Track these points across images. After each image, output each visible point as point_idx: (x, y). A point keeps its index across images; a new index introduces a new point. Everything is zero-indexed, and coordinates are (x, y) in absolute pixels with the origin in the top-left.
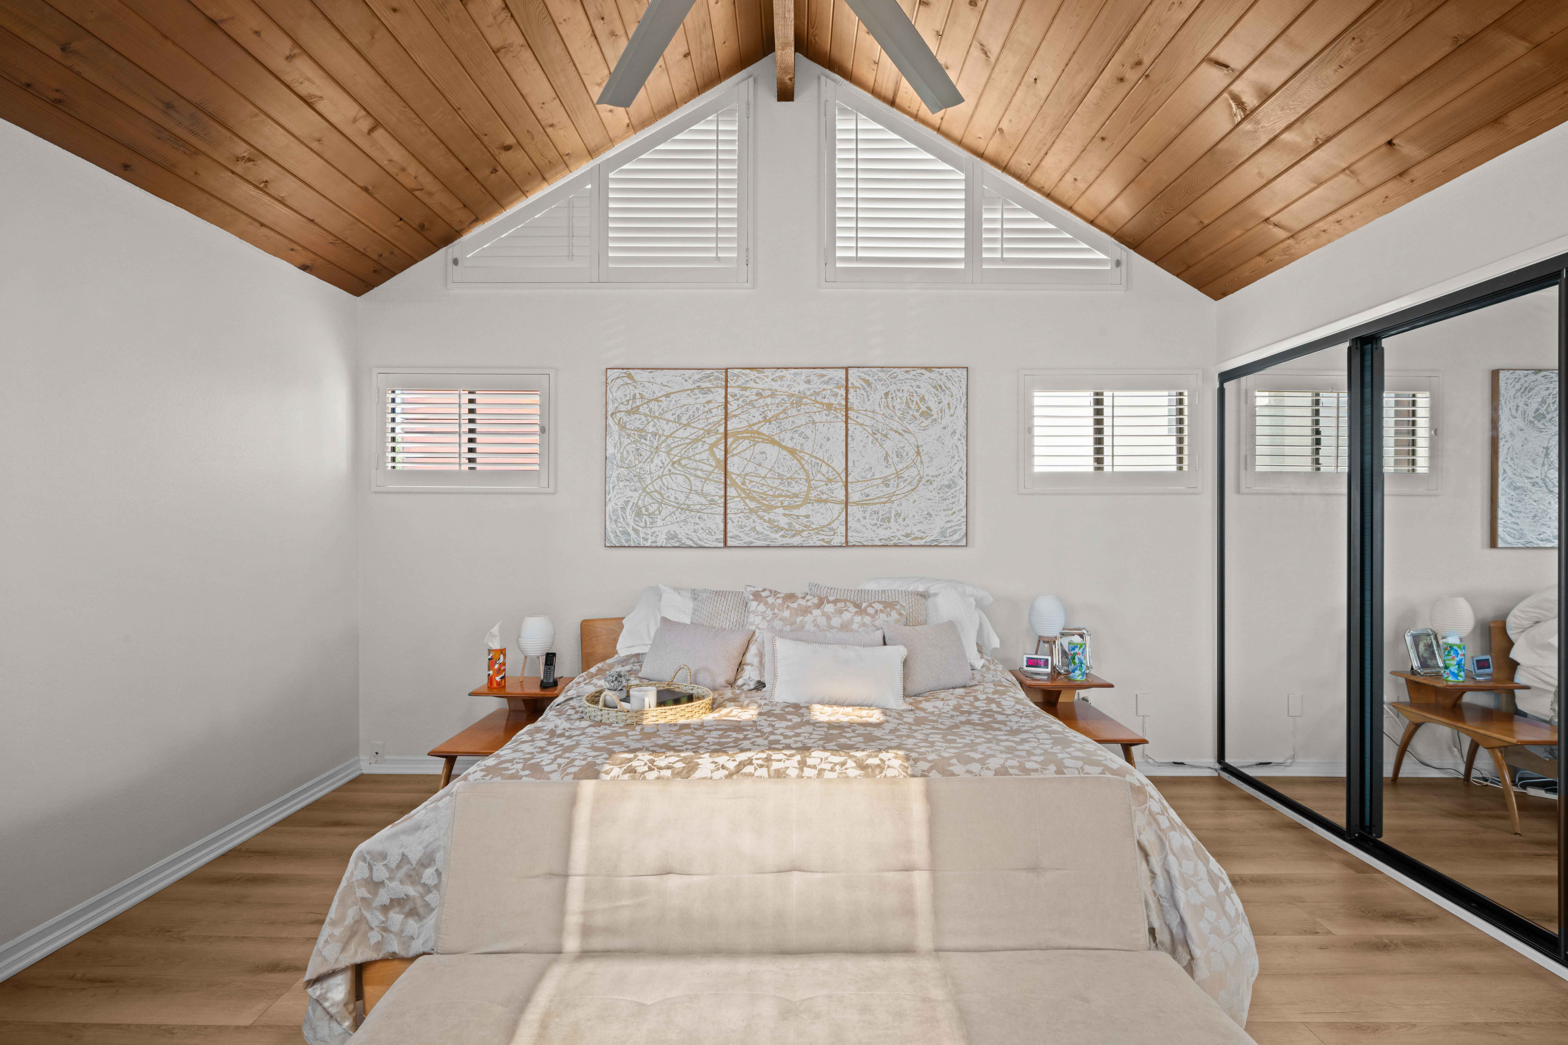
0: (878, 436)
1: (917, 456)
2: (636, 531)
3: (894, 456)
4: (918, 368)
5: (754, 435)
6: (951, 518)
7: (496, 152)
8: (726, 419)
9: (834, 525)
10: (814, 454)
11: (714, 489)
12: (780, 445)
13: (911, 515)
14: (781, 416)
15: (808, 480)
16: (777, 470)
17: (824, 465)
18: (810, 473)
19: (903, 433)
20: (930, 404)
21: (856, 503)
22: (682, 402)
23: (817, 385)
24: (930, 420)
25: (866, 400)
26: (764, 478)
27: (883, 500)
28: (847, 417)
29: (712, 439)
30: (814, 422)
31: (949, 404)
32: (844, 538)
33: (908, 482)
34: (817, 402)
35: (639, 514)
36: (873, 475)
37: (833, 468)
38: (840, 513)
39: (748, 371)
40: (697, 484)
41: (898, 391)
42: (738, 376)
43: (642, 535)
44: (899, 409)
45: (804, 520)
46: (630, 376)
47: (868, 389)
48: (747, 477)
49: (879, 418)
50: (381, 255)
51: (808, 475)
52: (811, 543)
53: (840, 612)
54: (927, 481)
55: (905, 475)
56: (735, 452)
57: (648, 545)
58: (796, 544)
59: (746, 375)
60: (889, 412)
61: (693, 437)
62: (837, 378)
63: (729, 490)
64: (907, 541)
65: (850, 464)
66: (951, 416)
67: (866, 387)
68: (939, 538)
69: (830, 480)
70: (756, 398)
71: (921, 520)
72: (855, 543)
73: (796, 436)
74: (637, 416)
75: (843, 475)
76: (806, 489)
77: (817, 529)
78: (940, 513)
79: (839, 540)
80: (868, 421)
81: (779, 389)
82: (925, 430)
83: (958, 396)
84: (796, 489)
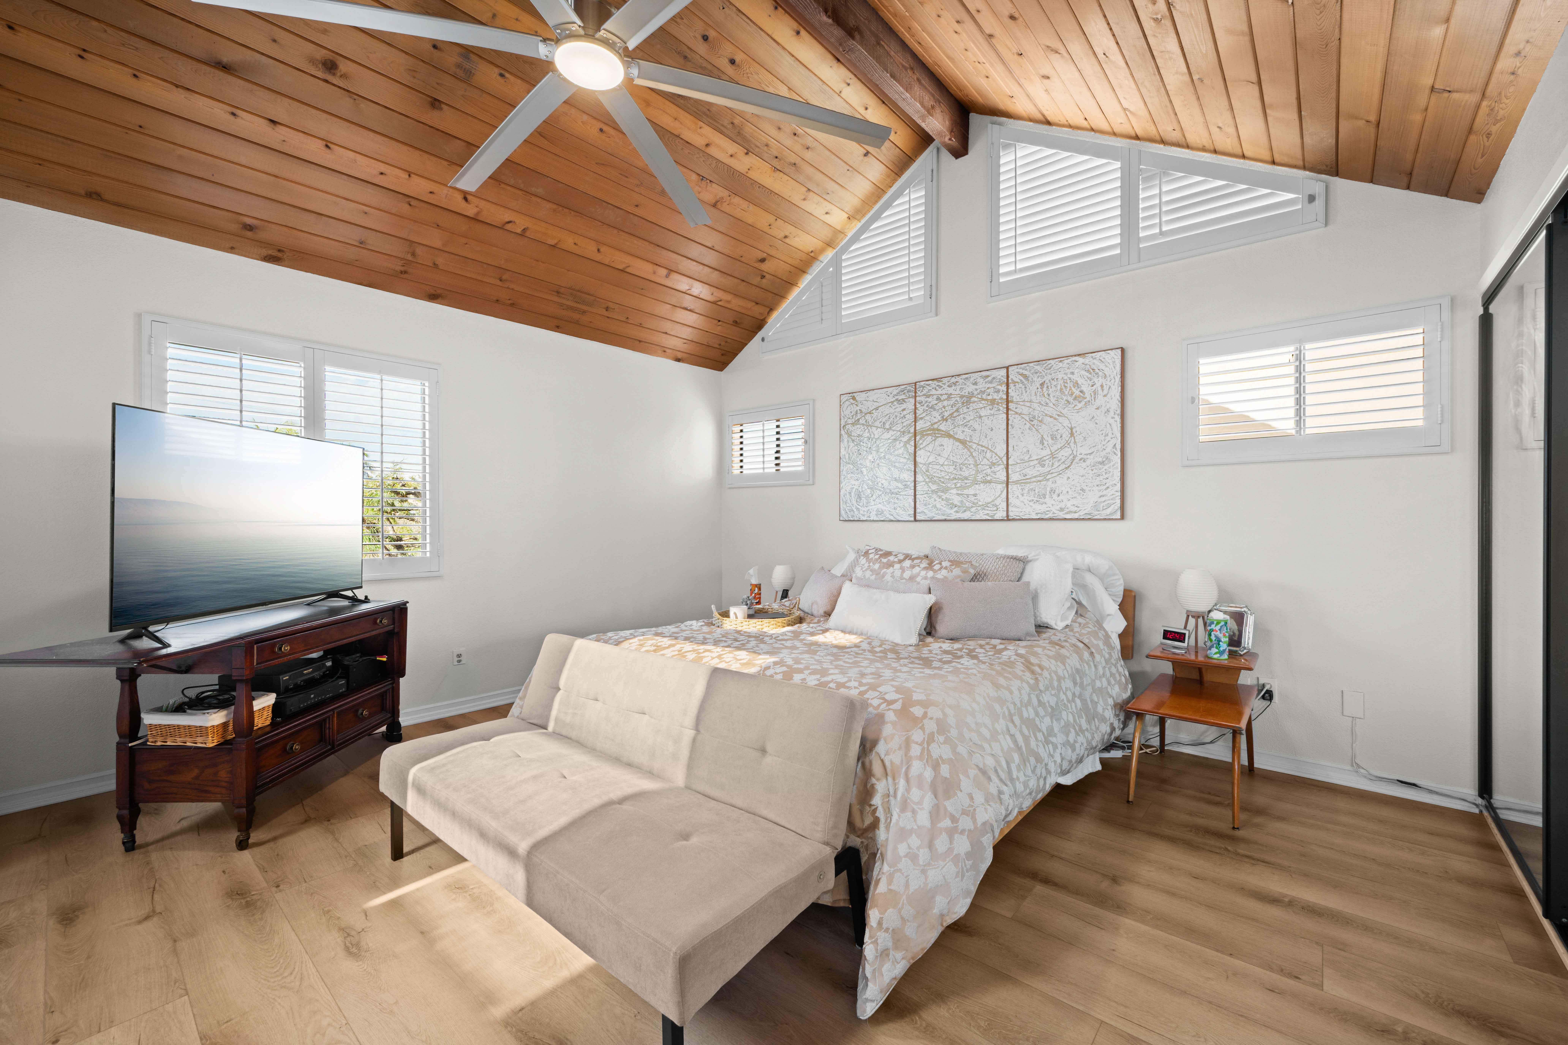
0: (1035, 422)
1: (1071, 436)
2: (858, 509)
3: (1049, 439)
4: (1072, 356)
5: (935, 432)
6: (1105, 493)
7: (757, 265)
8: (915, 421)
9: (997, 502)
10: (980, 443)
11: (908, 476)
12: (955, 438)
13: (1065, 492)
14: (955, 414)
15: (976, 465)
16: (951, 458)
17: (988, 451)
18: (977, 459)
19: (1057, 417)
20: (1084, 388)
21: (1016, 482)
22: (887, 412)
23: (982, 385)
24: (1083, 403)
25: (1024, 392)
26: (942, 465)
27: (1039, 478)
28: (1008, 409)
29: (905, 439)
30: (980, 417)
31: (1102, 386)
32: (1005, 512)
33: (1062, 461)
34: (983, 399)
35: (859, 497)
36: (1031, 457)
37: (996, 454)
38: (1002, 492)
39: (930, 382)
40: (896, 474)
41: (1053, 380)
42: (923, 387)
43: (861, 512)
44: (1054, 396)
45: (972, 498)
46: (854, 398)
47: (1026, 382)
48: (931, 466)
49: (1035, 405)
50: (720, 345)
51: (976, 461)
52: (978, 517)
53: (913, 567)
54: (1080, 460)
55: (1060, 455)
56: (921, 447)
57: (865, 519)
58: (966, 518)
59: (928, 385)
60: (1044, 400)
61: (893, 438)
62: (999, 377)
63: (917, 476)
64: (1062, 515)
65: (1010, 449)
66: (1105, 396)
67: (1024, 380)
68: (1093, 512)
69: (993, 464)
70: (936, 402)
71: (1075, 495)
72: (1015, 517)
73: (966, 429)
74: (858, 426)
75: (1005, 459)
76: (974, 472)
77: (983, 505)
78: (1094, 488)
79: (1002, 514)
80: (1025, 410)
81: (954, 392)
82: (1078, 412)
83: (1112, 377)
84: (966, 473)
